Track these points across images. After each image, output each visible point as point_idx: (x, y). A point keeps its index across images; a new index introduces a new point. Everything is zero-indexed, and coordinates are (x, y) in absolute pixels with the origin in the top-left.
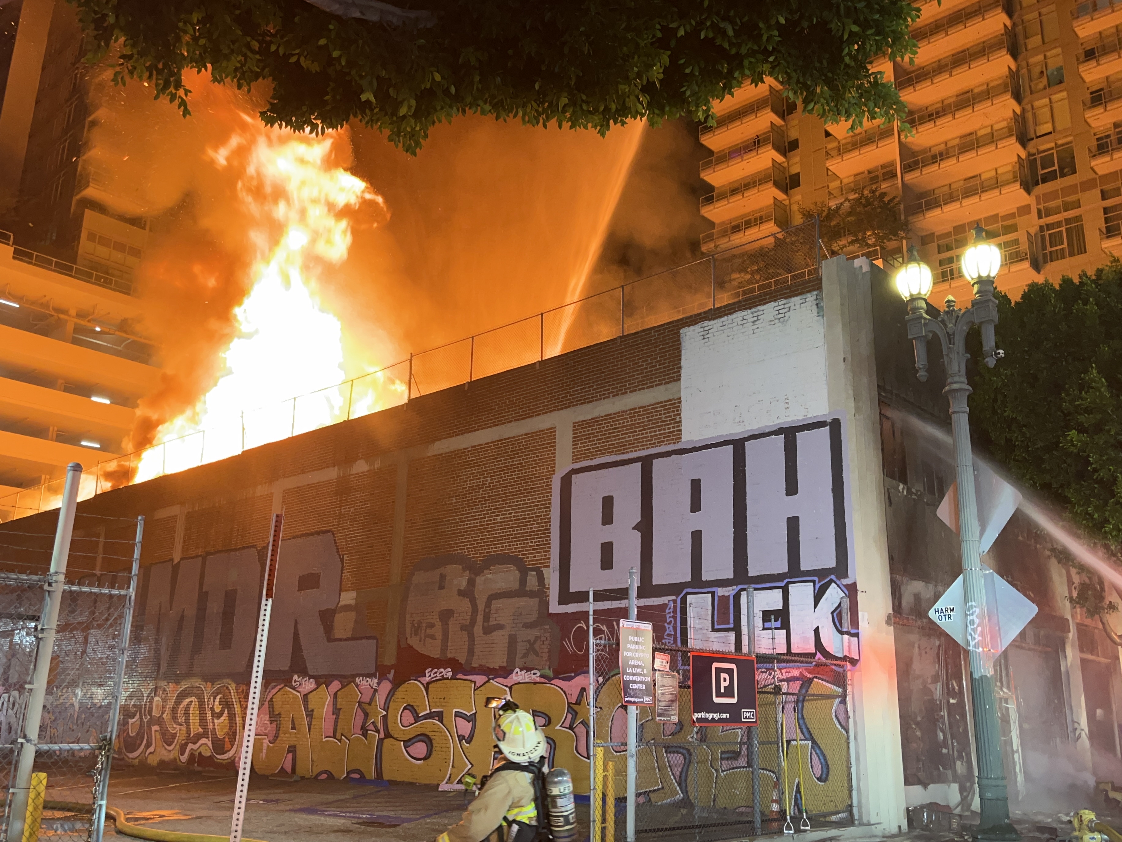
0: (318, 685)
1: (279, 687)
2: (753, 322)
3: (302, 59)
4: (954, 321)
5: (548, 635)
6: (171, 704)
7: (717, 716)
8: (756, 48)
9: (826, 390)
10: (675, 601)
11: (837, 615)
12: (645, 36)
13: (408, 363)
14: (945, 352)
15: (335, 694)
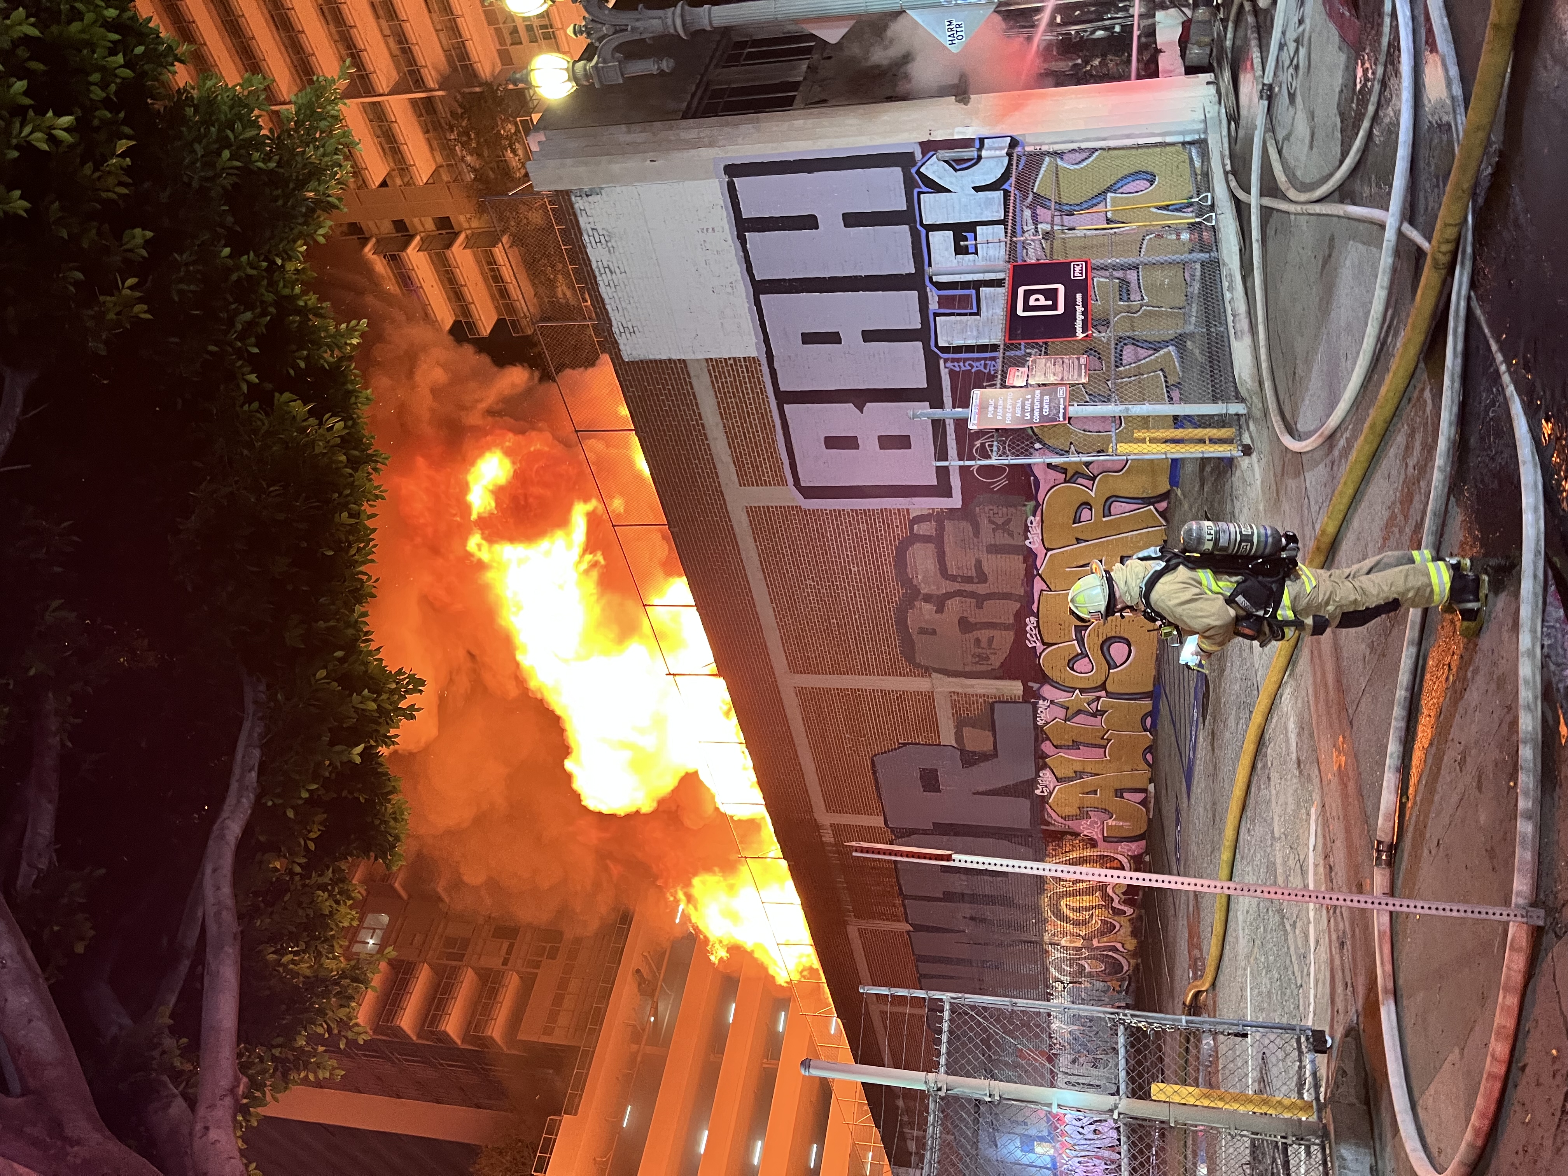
0: (1045, 766)
1: (1049, 810)
2: (611, 272)
3: (313, 835)
4: (600, 26)
5: (986, 509)
6: (1069, 927)
7: (1080, 309)
8: (265, 282)
9: (691, 182)
10: (946, 361)
11: (957, 165)
12: (259, 423)
13: (677, 677)
14: (637, 37)
15: (1056, 747)
